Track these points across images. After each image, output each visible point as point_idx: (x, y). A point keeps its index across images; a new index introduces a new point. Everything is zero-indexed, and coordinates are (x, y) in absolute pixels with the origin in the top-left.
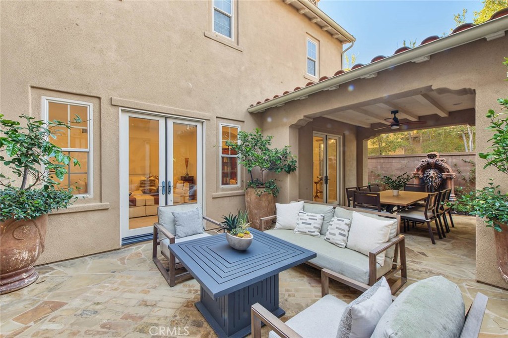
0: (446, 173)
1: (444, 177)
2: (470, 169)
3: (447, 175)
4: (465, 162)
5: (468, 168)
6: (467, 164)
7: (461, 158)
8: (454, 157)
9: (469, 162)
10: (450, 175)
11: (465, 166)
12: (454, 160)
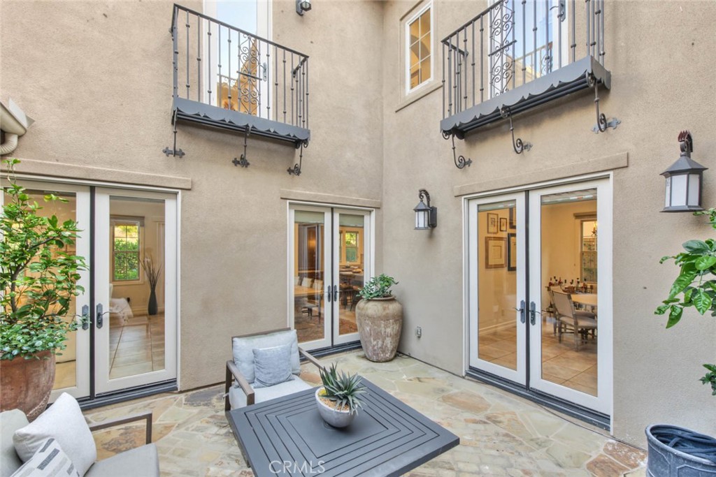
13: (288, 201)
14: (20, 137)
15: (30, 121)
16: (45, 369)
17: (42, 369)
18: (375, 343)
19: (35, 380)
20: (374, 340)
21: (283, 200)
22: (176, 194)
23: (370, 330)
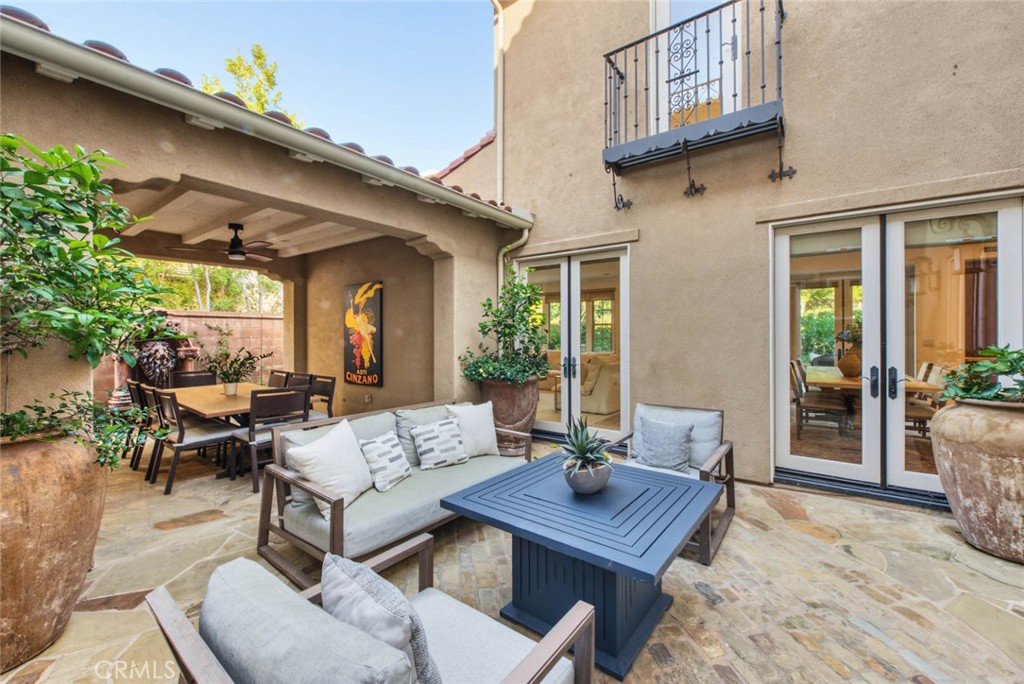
0: (184, 348)
1: (181, 354)
2: (217, 340)
3: (187, 351)
4: (210, 328)
5: (215, 339)
6: (213, 332)
7: (204, 320)
8: (192, 319)
9: (216, 329)
10: (192, 351)
11: (210, 335)
12: (193, 325)
13: (770, 225)
14: (529, 230)
15: (534, 216)
16: (524, 396)
17: (522, 396)
18: (968, 502)
19: (518, 402)
20: (967, 495)
21: (760, 225)
22: (626, 248)
23: (952, 469)
